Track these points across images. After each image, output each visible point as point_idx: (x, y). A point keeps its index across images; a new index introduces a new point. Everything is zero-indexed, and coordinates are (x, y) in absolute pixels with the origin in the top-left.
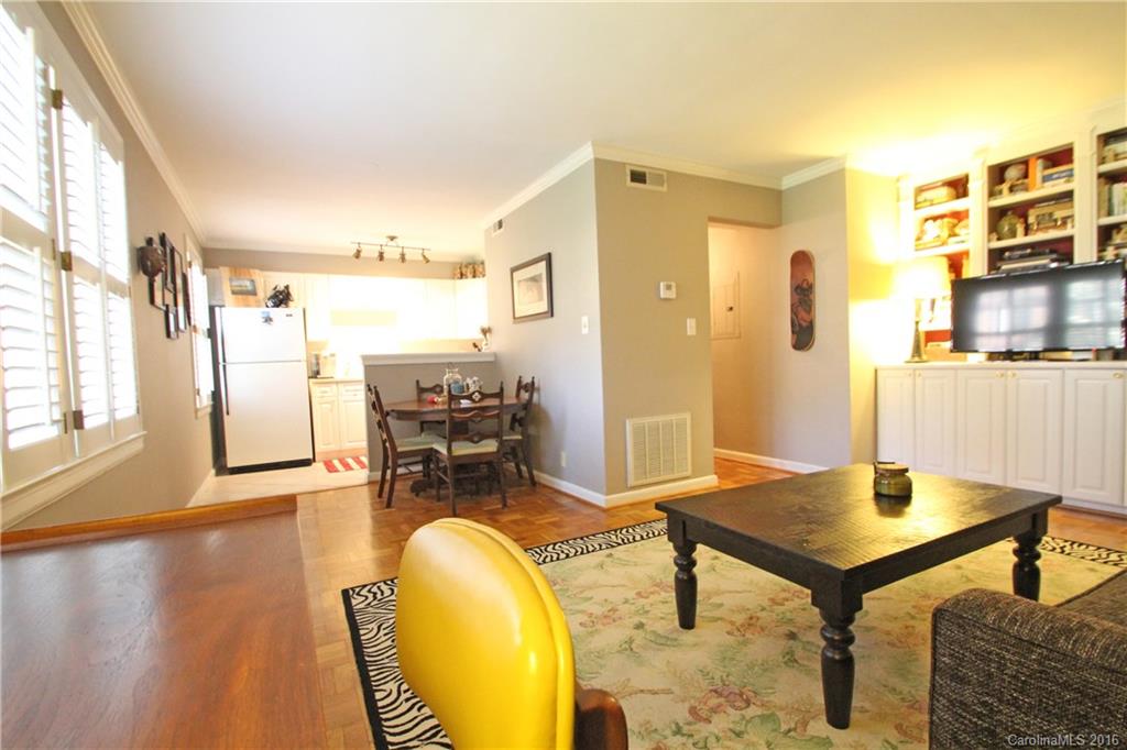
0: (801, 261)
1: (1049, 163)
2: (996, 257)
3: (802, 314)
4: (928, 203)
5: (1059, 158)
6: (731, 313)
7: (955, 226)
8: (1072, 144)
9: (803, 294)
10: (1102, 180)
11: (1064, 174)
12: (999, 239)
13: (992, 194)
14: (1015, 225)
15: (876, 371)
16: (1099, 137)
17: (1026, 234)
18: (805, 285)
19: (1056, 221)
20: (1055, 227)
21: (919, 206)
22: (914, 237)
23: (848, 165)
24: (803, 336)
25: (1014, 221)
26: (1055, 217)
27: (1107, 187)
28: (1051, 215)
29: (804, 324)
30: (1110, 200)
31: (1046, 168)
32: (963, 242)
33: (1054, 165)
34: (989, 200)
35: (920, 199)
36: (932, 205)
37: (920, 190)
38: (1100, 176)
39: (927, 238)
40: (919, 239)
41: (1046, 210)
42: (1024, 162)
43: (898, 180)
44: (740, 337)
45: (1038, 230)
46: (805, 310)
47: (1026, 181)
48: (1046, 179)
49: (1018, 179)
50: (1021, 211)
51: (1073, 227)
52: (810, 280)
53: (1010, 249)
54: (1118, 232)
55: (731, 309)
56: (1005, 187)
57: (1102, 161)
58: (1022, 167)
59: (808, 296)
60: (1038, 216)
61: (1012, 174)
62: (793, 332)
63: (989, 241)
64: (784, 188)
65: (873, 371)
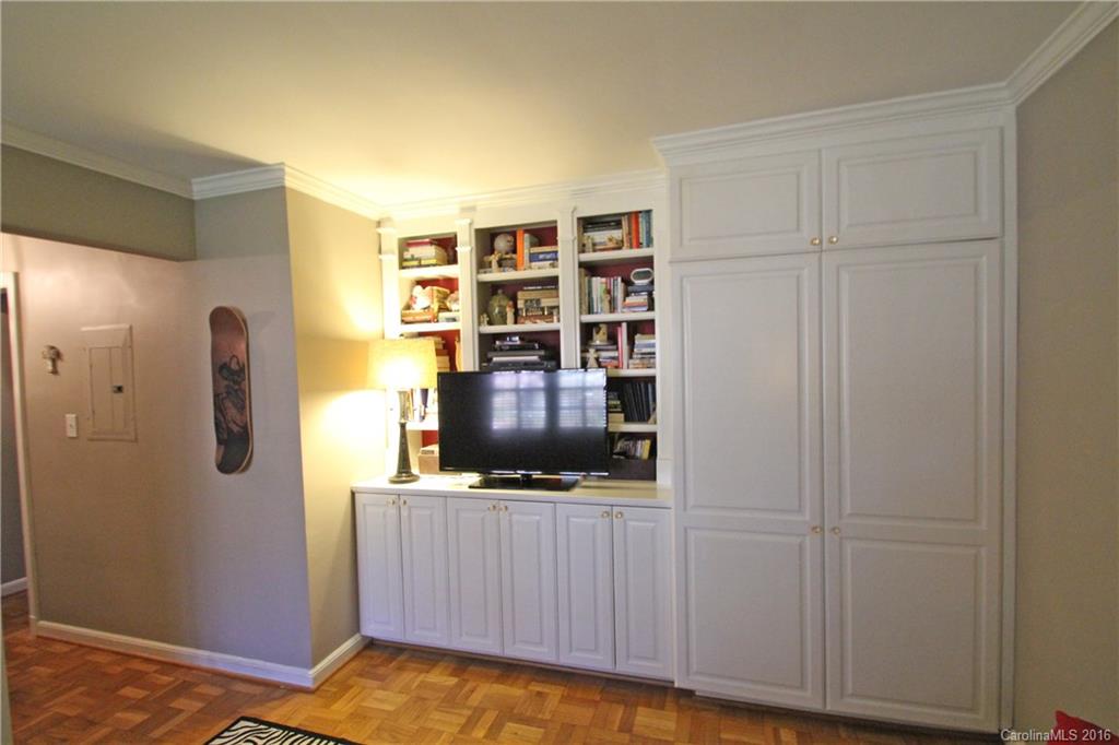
0: (225, 322)
1: (536, 240)
2: (487, 343)
3: (232, 412)
4: (416, 263)
5: (544, 235)
6: (118, 396)
7: (446, 297)
8: (556, 222)
9: (231, 380)
10: (583, 270)
11: (548, 256)
12: (490, 323)
13: (482, 265)
14: (505, 308)
15: (353, 494)
16: (579, 219)
17: (516, 322)
18: (234, 366)
19: (543, 309)
20: (542, 317)
21: (405, 264)
22: (403, 305)
23: (289, 182)
24: (235, 448)
25: (504, 303)
26: (542, 305)
27: (586, 279)
28: (538, 301)
29: (236, 429)
30: (590, 293)
31: (533, 245)
32: (454, 320)
33: (541, 244)
34: (478, 273)
35: (407, 255)
36: (420, 266)
37: (407, 243)
38: (582, 265)
39: (418, 307)
40: (408, 307)
41: (534, 295)
42: (511, 232)
43: (379, 224)
44: (136, 440)
45: (527, 317)
46: (235, 405)
47: (514, 256)
48: (533, 258)
49: (507, 253)
50: (510, 290)
51: (559, 321)
52: (242, 357)
53: (501, 336)
54: (597, 333)
55: (120, 389)
56: (494, 259)
57: (582, 249)
58: (510, 238)
59: (239, 383)
60: (526, 301)
61: (501, 244)
62: (220, 441)
63: (480, 324)
64: (196, 197)
65: (350, 494)
